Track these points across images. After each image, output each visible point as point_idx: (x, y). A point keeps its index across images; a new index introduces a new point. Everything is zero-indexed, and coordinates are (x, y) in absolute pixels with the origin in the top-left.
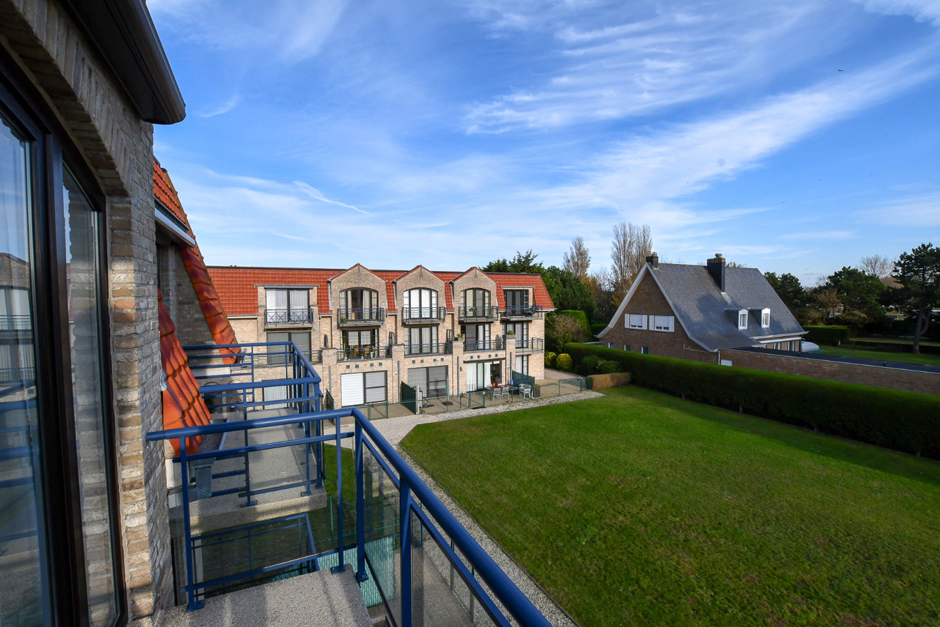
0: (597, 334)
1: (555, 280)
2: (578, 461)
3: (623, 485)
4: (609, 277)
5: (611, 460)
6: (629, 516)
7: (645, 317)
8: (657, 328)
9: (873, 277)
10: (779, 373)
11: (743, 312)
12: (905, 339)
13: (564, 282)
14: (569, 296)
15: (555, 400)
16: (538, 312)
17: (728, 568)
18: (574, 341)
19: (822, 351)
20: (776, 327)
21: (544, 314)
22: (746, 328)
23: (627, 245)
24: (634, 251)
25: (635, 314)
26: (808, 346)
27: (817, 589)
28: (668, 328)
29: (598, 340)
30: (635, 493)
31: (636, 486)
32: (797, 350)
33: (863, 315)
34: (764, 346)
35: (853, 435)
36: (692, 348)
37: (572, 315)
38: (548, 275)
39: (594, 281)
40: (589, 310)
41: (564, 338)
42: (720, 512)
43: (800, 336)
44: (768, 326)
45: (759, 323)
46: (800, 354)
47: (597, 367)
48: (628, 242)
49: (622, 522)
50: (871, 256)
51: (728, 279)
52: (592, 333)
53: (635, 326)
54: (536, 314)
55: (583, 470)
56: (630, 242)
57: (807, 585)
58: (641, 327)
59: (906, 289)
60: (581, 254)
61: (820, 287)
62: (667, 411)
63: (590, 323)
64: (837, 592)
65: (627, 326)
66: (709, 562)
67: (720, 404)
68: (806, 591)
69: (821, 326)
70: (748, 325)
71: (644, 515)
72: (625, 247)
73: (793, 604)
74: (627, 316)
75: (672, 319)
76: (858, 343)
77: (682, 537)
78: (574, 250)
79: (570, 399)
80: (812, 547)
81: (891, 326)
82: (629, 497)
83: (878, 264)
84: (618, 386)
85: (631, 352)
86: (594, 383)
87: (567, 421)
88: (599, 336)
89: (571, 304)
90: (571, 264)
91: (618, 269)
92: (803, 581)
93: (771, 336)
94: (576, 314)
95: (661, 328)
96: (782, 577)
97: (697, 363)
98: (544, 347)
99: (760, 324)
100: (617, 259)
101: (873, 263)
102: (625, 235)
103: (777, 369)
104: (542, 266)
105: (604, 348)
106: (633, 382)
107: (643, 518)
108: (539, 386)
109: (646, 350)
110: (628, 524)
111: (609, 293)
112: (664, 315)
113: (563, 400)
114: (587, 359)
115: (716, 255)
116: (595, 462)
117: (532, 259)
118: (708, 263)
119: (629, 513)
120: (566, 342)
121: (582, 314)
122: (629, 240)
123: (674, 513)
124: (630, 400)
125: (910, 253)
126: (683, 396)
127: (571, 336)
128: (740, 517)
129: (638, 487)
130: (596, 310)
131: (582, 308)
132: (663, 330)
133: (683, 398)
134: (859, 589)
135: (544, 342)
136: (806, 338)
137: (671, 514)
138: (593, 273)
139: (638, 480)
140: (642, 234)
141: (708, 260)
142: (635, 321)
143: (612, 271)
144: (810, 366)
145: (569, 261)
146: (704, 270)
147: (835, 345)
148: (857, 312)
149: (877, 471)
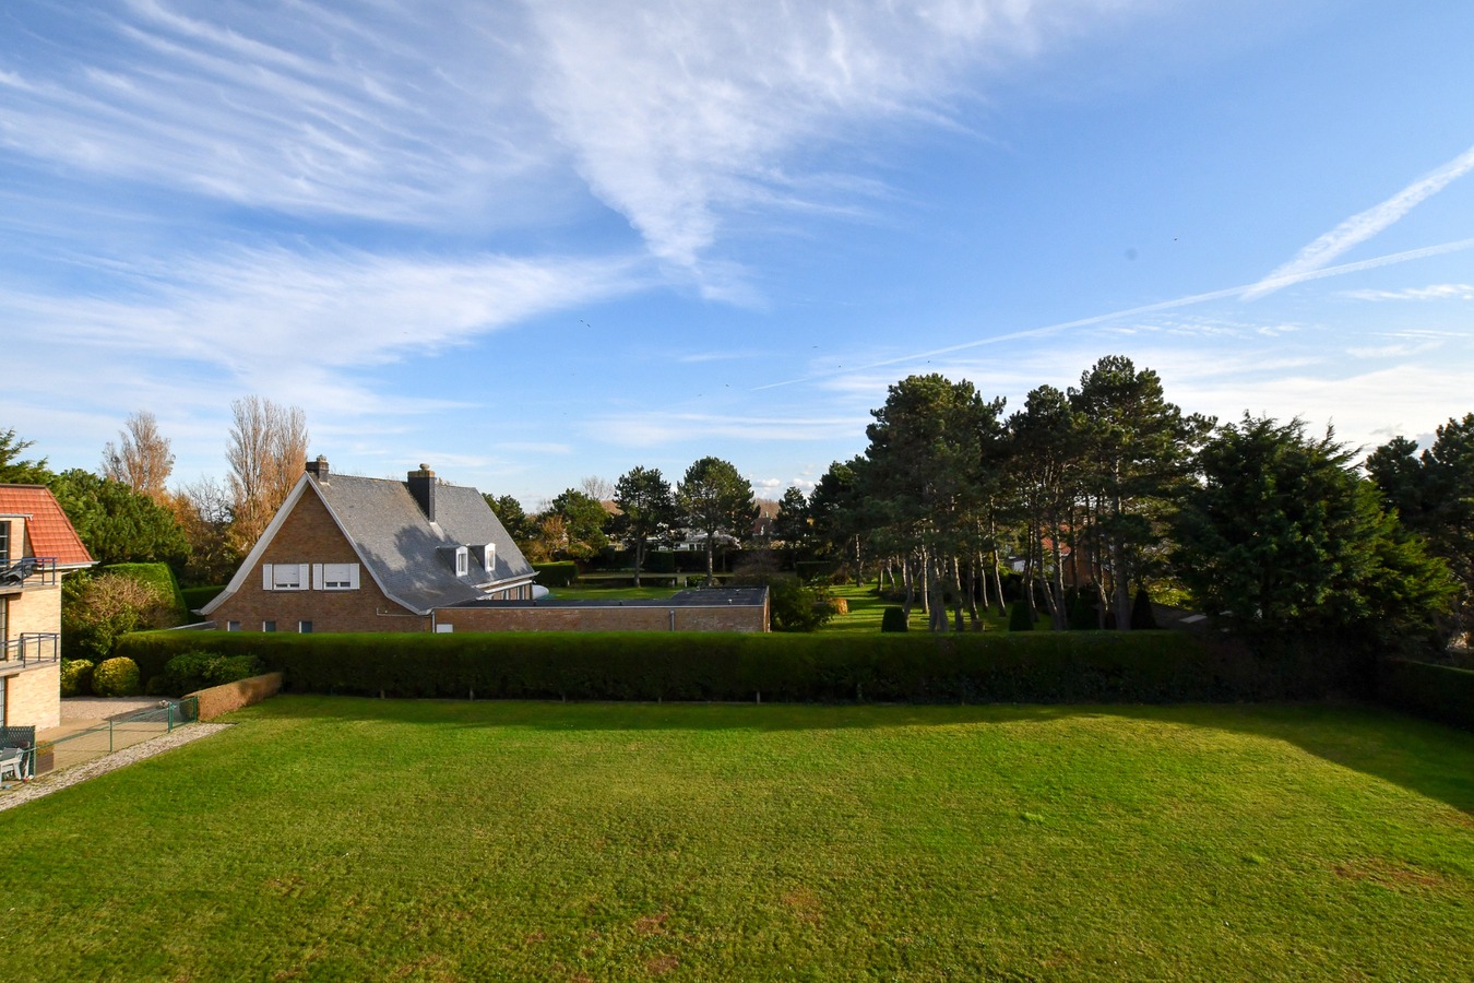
0: (201, 607)
1: (84, 498)
2: (187, 880)
3: (300, 888)
4: (219, 495)
5: (267, 850)
6: (324, 941)
7: (304, 568)
8: (329, 584)
9: (594, 502)
10: (516, 632)
11: (462, 551)
12: (626, 572)
13: (110, 506)
14: (124, 534)
15: (100, 767)
16: (43, 572)
17: (501, 941)
18: (140, 627)
19: (552, 595)
20: (502, 569)
21: (59, 576)
22: (466, 573)
23: (260, 438)
24: (274, 449)
25: (286, 562)
26: (540, 591)
27: (606, 907)
28: (348, 584)
29: (202, 618)
30: (328, 893)
31: (328, 878)
32: (528, 598)
33: (588, 547)
34: (490, 597)
35: (602, 695)
36: (390, 612)
37: (136, 574)
38: (65, 487)
39: (183, 502)
40: (177, 563)
41: (113, 623)
42: (474, 860)
43: (530, 578)
44: (493, 569)
45: (482, 565)
46: (533, 602)
47: (207, 674)
48: (262, 433)
49: (313, 959)
50: (590, 477)
51: (438, 502)
52: (189, 606)
53: (286, 585)
54: (35, 578)
55: (204, 895)
56: (267, 434)
57: (596, 909)
58: (298, 585)
59: (626, 516)
60: (150, 448)
61: (544, 513)
62: (359, 726)
63: (182, 587)
64: (625, 899)
65: (267, 586)
66: (473, 948)
67: (442, 693)
68: (597, 917)
69: (548, 563)
70: (469, 569)
71: (353, 925)
72: (255, 441)
73: (588, 944)
74: (267, 569)
75: (355, 568)
76: (587, 581)
77: (424, 931)
78: (133, 441)
79: (143, 753)
80: (591, 854)
81: (613, 558)
82: (315, 906)
83: (596, 487)
84: (256, 702)
85: (279, 633)
86: (201, 707)
87: (144, 804)
88: (204, 611)
89: (128, 551)
90: (124, 466)
91: (241, 482)
92: (591, 906)
93: (498, 582)
94: (145, 570)
95: (335, 584)
96: (569, 915)
97: (402, 636)
98: (59, 651)
99: (483, 567)
100: (240, 464)
101: (591, 484)
102: (256, 419)
103: (512, 627)
104: (46, 468)
105: (218, 633)
106: (287, 688)
107: (352, 931)
108: (51, 745)
109: (308, 626)
110: (324, 957)
111: (219, 526)
112: (342, 562)
113: (122, 759)
114: (178, 662)
115: (421, 466)
116: (230, 867)
117: (15, 451)
118: (409, 478)
119: (322, 935)
120: (120, 632)
121: (163, 569)
122: (264, 429)
123: (405, 896)
124: (286, 723)
125: (627, 476)
126: (382, 693)
127: (134, 618)
128: (501, 856)
129: (332, 879)
130: (192, 560)
131: (160, 558)
132: (339, 587)
133: (383, 696)
134: (644, 882)
135: (59, 641)
136: (538, 581)
137: (400, 899)
138: (182, 486)
139: (329, 866)
140: (290, 421)
141: (409, 473)
142: (284, 576)
143: (228, 484)
144: (549, 616)
145: (117, 460)
146: (403, 488)
147: (564, 586)
148: (582, 543)
149: (631, 731)
